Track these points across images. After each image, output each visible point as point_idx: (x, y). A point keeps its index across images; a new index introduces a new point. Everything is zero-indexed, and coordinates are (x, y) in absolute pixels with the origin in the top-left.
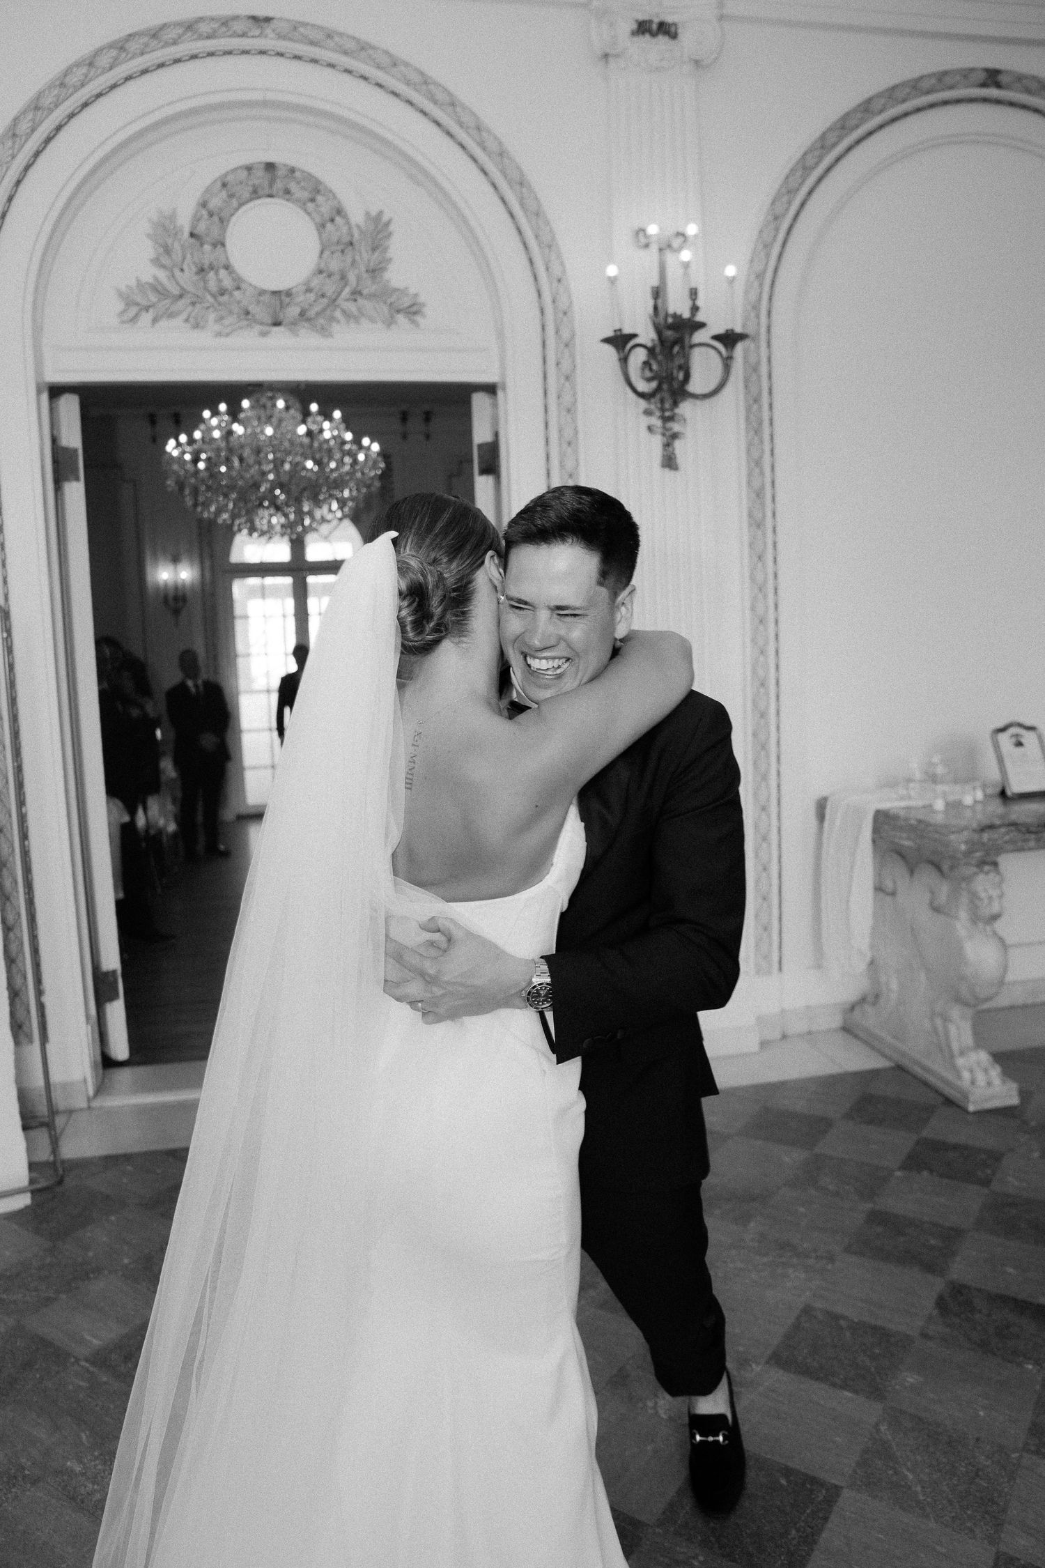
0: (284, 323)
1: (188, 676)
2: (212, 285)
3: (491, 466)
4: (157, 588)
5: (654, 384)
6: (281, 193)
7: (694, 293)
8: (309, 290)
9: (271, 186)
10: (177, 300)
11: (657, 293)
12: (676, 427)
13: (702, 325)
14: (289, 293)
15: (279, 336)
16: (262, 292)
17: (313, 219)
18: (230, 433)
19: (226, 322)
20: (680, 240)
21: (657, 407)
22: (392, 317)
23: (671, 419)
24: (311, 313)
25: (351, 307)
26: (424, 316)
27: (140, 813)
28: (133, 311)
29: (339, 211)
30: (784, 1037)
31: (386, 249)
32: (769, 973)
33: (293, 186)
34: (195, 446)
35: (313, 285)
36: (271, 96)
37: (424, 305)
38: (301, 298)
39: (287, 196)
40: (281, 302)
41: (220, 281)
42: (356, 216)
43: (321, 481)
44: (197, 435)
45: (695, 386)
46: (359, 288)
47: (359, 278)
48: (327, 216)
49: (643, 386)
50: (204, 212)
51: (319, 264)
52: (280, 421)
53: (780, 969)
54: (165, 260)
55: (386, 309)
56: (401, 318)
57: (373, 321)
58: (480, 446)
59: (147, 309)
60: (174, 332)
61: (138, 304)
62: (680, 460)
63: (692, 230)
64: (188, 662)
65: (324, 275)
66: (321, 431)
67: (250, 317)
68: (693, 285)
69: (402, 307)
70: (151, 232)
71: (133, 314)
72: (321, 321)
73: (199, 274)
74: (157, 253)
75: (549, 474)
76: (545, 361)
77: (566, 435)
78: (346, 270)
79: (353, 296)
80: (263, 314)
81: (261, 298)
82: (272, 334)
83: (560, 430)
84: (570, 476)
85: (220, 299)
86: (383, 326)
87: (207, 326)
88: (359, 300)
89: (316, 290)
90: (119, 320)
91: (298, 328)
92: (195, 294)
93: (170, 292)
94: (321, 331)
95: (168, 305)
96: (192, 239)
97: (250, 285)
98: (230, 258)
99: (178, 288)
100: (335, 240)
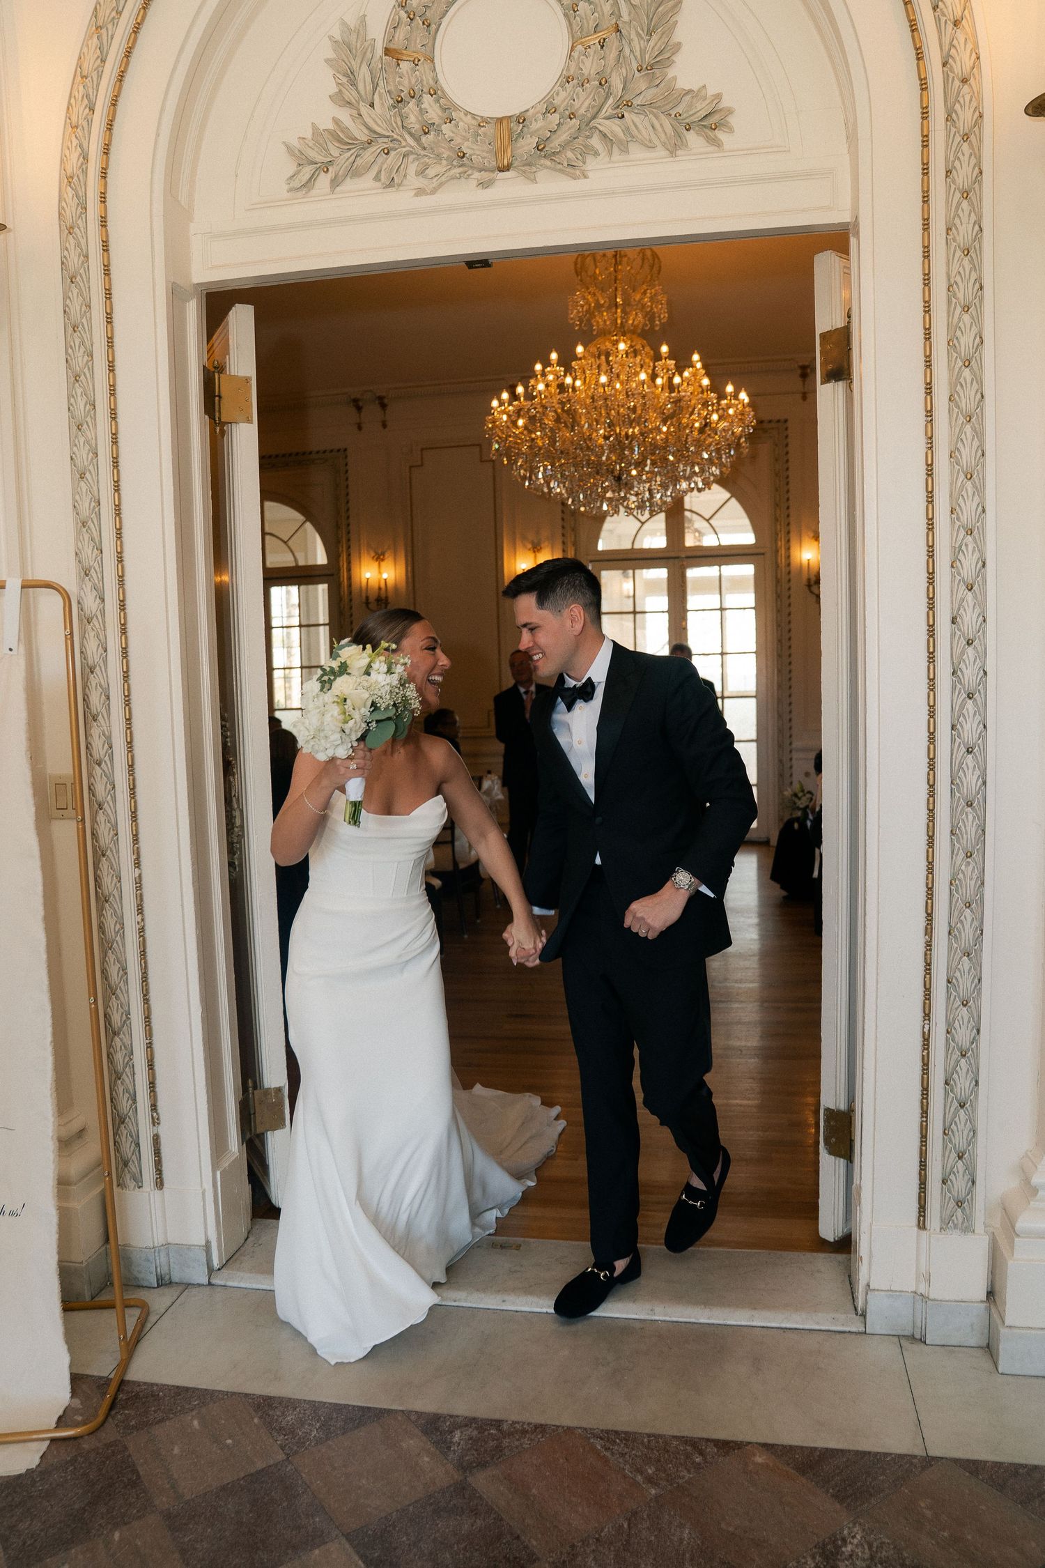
0: (515, 164)
2: (413, 121)
3: (841, 369)
8: (551, 110)
10: (365, 149)
14: (522, 119)
15: (509, 186)
16: (483, 122)
19: (431, 172)
22: (679, 136)
24: (555, 144)
25: (613, 127)
26: (731, 130)
28: (307, 171)
31: (671, 31)
35: (557, 101)
37: (730, 111)
38: (540, 124)
40: (510, 132)
41: (423, 112)
46: (627, 98)
47: (626, 82)
50: (403, 14)
51: (567, 68)
54: (350, 95)
55: (669, 126)
56: (692, 137)
57: (650, 146)
58: (824, 336)
59: (326, 167)
60: (361, 196)
61: (315, 162)
65: (575, 83)
67: (465, 160)
69: (694, 118)
70: (332, 55)
71: (307, 176)
72: (570, 154)
73: (395, 107)
74: (338, 84)
75: (928, 364)
76: (925, 171)
77: (960, 295)
78: (609, 71)
79: (619, 110)
80: (485, 154)
81: (481, 131)
82: (497, 183)
83: (950, 286)
84: (967, 364)
85: (424, 139)
86: (664, 153)
87: (405, 182)
88: (626, 115)
89: (561, 109)
90: (287, 187)
91: (534, 169)
92: (388, 137)
93: (358, 140)
94: (569, 170)
95: (353, 157)
96: (387, 57)
97: (467, 113)
98: (440, 77)
99: (366, 131)
100: (592, 25)
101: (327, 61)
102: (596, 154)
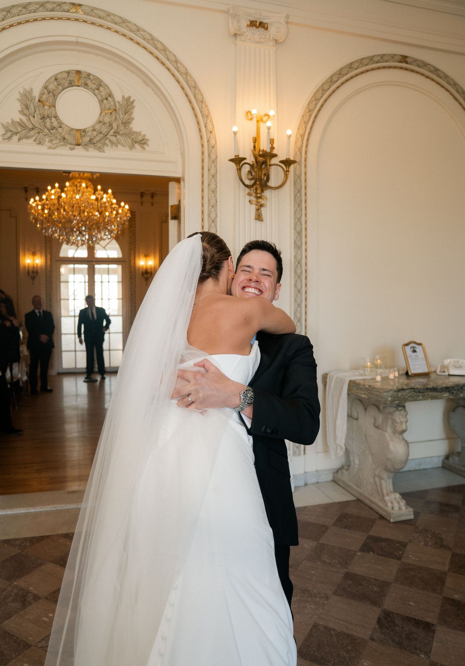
0: (82, 144)
1: (36, 308)
2: (48, 125)
3: (177, 217)
4: (25, 267)
5: (253, 182)
6: (83, 85)
7: (272, 141)
8: (94, 130)
9: (78, 81)
10: (31, 130)
11: (255, 140)
12: (262, 202)
13: (275, 156)
14: (84, 131)
15: (79, 151)
16: (72, 130)
17: (97, 98)
18: (60, 197)
19: (54, 142)
20: (267, 117)
21: (254, 192)
22: (133, 144)
23: (260, 197)
24: (95, 141)
25: (113, 139)
26: (148, 145)
27: (8, 372)
28: (9, 134)
29: (110, 95)
30: (306, 485)
31: (131, 114)
32: (300, 455)
33: (89, 82)
34: (43, 202)
35: (96, 127)
36: (80, 40)
37: (148, 140)
38: (90, 133)
39: (86, 87)
40: (81, 134)
41: (52, 123)
42: (118, 97)
43: (101, 221)
44: (44, 197)
45: (272, 183)
46: (117, 131)
47: (118, 126)
48: (104, 97)
49: (247, 182)
50: (46, 91)
51: (99, 118)
52: (83, 193)
53: (305, 453)
54: (26, 111)
55: (130, 141)
56: (137, 145)
57: (124, 146)
58: (171, 206)
59: (16, 134)
60: (29, 145)
61: (12, 131)
62: (264, 216)
63: (272, 113)
64: (36, 301)
65: (102, 123)
66: (102, 198)
67: (65, 140)
68: (272, 138)
69: (138, 140)
70: (19, 98)
71: (9, 135)
72: (99, 144)
73: (42, 119)
74: (22, 108)
75: (203, 220)
76: (203, 168)
77: (211, 203)
78: (112, 122)
79: (115, 134)
80: (72, 140)
81: (71, 132)
82: (76, 149)
83: (209, 200)
84: (213, 221)
85: (52, 131)
86: (129, 149)
87: (45, 144)
88: (118, 136)
89: (97, 130)
90: (2, 138)
91: (88, 147)
92: (39, 128)
93: (27, 126)
94: (99, 149)
95: (26, 133)
96: (40, 103)
97: (66, 126)
98: (57, 112)
99: (31, 125)
100: (108, 108)
101: (18, 99)
102: (107, 146)
